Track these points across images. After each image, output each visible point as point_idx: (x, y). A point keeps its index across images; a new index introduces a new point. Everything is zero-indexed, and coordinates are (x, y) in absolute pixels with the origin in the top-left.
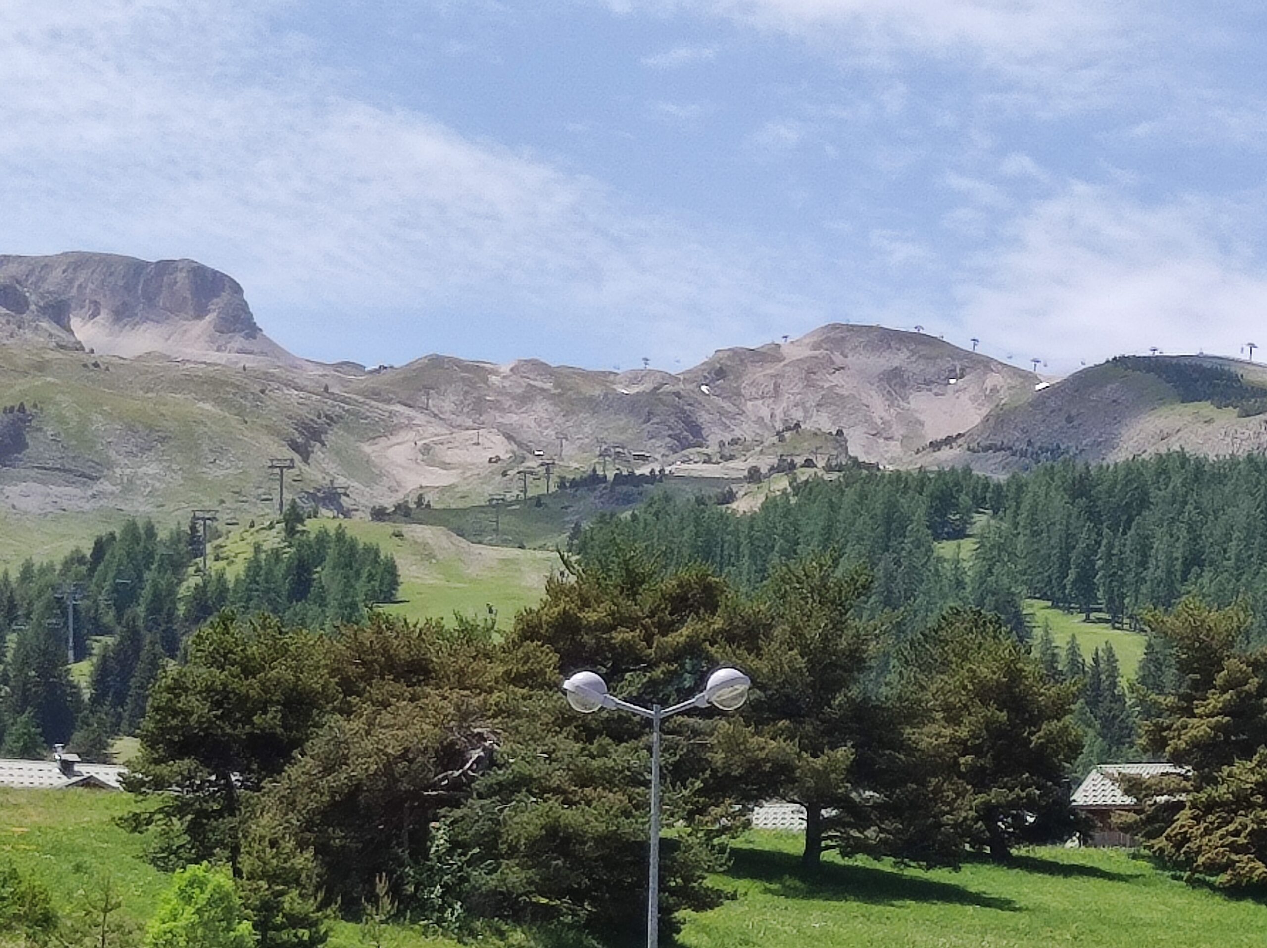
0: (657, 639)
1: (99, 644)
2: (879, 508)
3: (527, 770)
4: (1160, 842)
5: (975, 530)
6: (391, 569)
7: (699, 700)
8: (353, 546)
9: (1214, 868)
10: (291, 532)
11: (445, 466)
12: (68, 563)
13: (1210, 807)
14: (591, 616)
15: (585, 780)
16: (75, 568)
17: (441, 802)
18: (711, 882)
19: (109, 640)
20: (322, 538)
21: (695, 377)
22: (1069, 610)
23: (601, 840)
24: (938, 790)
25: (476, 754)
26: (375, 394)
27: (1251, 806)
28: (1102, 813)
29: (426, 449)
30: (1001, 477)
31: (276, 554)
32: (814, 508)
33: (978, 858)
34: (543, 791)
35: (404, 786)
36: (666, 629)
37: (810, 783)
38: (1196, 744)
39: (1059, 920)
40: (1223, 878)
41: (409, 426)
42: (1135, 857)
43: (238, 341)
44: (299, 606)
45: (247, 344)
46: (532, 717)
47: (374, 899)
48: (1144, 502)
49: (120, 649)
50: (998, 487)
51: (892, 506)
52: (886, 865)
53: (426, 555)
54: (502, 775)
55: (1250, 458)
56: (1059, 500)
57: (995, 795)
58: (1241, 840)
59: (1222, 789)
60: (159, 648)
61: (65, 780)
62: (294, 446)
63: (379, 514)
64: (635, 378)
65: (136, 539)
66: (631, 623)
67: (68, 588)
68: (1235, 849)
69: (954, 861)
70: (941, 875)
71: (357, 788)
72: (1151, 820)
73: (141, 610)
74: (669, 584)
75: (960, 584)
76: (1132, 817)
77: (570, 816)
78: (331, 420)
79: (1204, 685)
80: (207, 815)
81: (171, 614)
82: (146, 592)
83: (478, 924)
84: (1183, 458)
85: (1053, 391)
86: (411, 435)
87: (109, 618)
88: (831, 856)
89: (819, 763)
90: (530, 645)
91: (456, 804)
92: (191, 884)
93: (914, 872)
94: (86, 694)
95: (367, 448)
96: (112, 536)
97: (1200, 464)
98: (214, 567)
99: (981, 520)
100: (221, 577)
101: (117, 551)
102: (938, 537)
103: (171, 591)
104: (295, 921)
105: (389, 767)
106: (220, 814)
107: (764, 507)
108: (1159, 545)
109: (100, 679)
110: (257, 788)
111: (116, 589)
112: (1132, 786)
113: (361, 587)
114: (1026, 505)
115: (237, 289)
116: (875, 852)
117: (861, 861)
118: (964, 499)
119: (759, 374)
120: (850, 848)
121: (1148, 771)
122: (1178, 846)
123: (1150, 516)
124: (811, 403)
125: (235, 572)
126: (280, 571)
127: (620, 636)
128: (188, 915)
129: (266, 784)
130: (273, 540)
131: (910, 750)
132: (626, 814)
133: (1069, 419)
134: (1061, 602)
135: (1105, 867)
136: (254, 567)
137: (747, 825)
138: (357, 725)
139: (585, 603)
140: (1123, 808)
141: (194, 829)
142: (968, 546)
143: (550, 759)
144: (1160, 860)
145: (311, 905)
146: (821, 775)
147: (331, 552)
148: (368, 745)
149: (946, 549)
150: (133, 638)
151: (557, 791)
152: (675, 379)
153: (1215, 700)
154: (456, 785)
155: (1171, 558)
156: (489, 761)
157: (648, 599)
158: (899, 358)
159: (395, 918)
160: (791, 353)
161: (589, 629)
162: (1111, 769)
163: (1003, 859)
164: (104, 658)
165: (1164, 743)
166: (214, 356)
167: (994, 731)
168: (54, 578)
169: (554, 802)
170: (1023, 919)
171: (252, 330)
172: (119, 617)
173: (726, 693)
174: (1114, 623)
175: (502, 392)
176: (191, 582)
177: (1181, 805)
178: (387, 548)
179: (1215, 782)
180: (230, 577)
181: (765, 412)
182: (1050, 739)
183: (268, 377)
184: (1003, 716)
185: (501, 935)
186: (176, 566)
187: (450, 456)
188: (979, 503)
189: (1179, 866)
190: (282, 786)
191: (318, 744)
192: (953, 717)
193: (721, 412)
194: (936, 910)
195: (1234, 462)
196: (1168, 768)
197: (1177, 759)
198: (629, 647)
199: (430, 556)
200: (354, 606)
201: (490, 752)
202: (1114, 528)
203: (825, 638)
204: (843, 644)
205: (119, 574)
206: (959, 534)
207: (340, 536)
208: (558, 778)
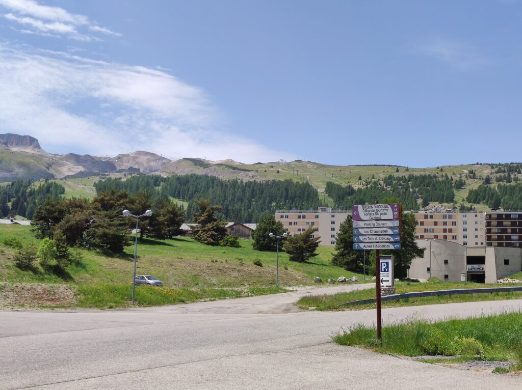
0: (117, 203)
1: (13, 200)
2: (146, 181)
3: (100, 223)
4: (196, 236)
5: (161, 185)
6: (64, 189)
7: (144, 215)
8: (57, 185)
9: (204, 240)
10: (46, 182)
11: (73, 172)
12: (7, 186)
13: (204, 231)
14: (106, 198)
15: (110, 225)
16: (9, 187)
17: (85, 228)
18: (130, 242)
19: (15, 199)
20: (52, 183)
21: (114, 158)
22: (176, 198)
23: (112, 235)
24: (162, 227)
25: (92, 221)
26: (61, 159)
27: (210, 231)
28: (187, 231)
29: (69, 169)
30: (165, 177)
31: (44, 185)
32: (135, 181)
33: (167, 238)
34: (103, 227)
35: (80, 226)
36: (119, 201)
37: (142, 226)
38: (202, 221)
39: (181, 248)
40: (206, 242)
41: (66, 165)
42: (192, 238)
43: (37, 149)
44: (47, 194)
45: (39, 150)
46: (101, 215)
47: (76, 244)
48: (188, 181)
49: (16, 200)
50: (165, 178)
51: (148, 181)
52: (153, 239)
53: (70, 186)
54: (96, 224)
55: (205, 175)
56: (175, 181)
57: (171, 228)
58: (209, 236)
59: (206, 228)
60: (23, 201)
61: (11, 223)
62: (46, 167)
63: (61, 179)
64: (105, 158)
65: (19, 182)
66: (113, 200)
67: (7, 190)
68: (208, 237)
69: (164, 239)
70: (162, 241)
71: (72, 226)
72: (194, 232)
73: (20, 194)
74: (119, 194)
75: (159, 194)
76: (191, 232)
77: (107, 231)
78: (53, 163)
79: (204, 211)
80: (45, 230)
81: (25, 195)
82: (21, 191)
83: (91, 248)
84: (195, 175)
85: (174, 163)
86: (67, 166)
87: (14, 195)
88: (144, 238)
89: (143, 223)
90: (96, 203)
91: (88, 229)
92: (46, 241)
93: (158, 240)
94: (10, 208)
95: (59, 168)
96: (15, 182)
97: (197, 176)
98: (33, 187)
99: (162, 183)
100: (34, 189)
101: (16, 184)
102: (155, 186)
103: (26, 190)
104: (62, 247)
105: (77, 223)
106: (47, 230)
107: (127, 180)
108: (191, 188)
109: (13, 206)
110: (54, 225)
111: (16, 190)
112: (192, 227)
113: (58, 191)
114: (169, 182)
115: (37, 141)
116: (152, 237)
117: (149, 238)
118: (159, 180)
119: (125, 158)
120: (148, 236)
121: (194, 225)
122: (199, 237)
123: (189, 184)
124: (134, 163)
125: (37, 188)
126: (44, 188)
127: (111, 202)
128: (46, 246)
129: (56, 225)
130: (43, 183)
131: (157, 221)
132: (116, 231)
133: (177, 168)
134: (174, 197)
135: (187, 240)
136: (40, 188)
137: (131, 232)
138: (71, 216)
139: (105, 196)
140: (190, 230)
141: (42, 232)
142: (160, 188)
143: (104, 222)
144: (196, 239)
145: (65, 245)
146: (144, 225)
147: (53, 185)
148: (74, 219)
149: (156, 188)
150: (19, 199)
151: (105, 227)
152: (112, 159)
153: (205, 214)
154: (88, 226)
155: (192, 191)
156: (94, 222)
157: (116, 196)
158: (149, 157)
159: (79, 247)
160: (131, 155)
161: (106, 200)
162: (189, 224)
163: (171, 238)
164: (14, 202)
165: (197, 220)
166: (33, 152)
167: (171, 218)
168: (5, 188)
169: (105, 229)
170: (175, 248)
171: (40, 148)
172: (16, 195)
173: (149, 214)
174: (183, 200)
175: (82, 160)
176: (29, 190)
177: (199, 230)
178: (63, 185)
179: (205, 227)
180: (36, 189)
181: (126, 165)
182: (179, 219)
183: (42, 156)
184: (172, 216)
185: (95, 250)
186: (26, 187)
187: (73, 170)
188: (162, 181)
189: (199, 240)
190: (59, 225)
191: (65, 219)
192: (164, 216)
193: (120, 164)
194: (162, 246)
195: (203, 176)
196: (197, 224)
197: (199, 223)
198: (112, 204)
199: (70, 187)
200: (57, 195)
201: (94, 220)
202: (184, 185)
203: (145, 203)
204: (147, 204)
205: (16, 188)
206: (159, 186)
207: (55, 183)
208: (105, 225)
